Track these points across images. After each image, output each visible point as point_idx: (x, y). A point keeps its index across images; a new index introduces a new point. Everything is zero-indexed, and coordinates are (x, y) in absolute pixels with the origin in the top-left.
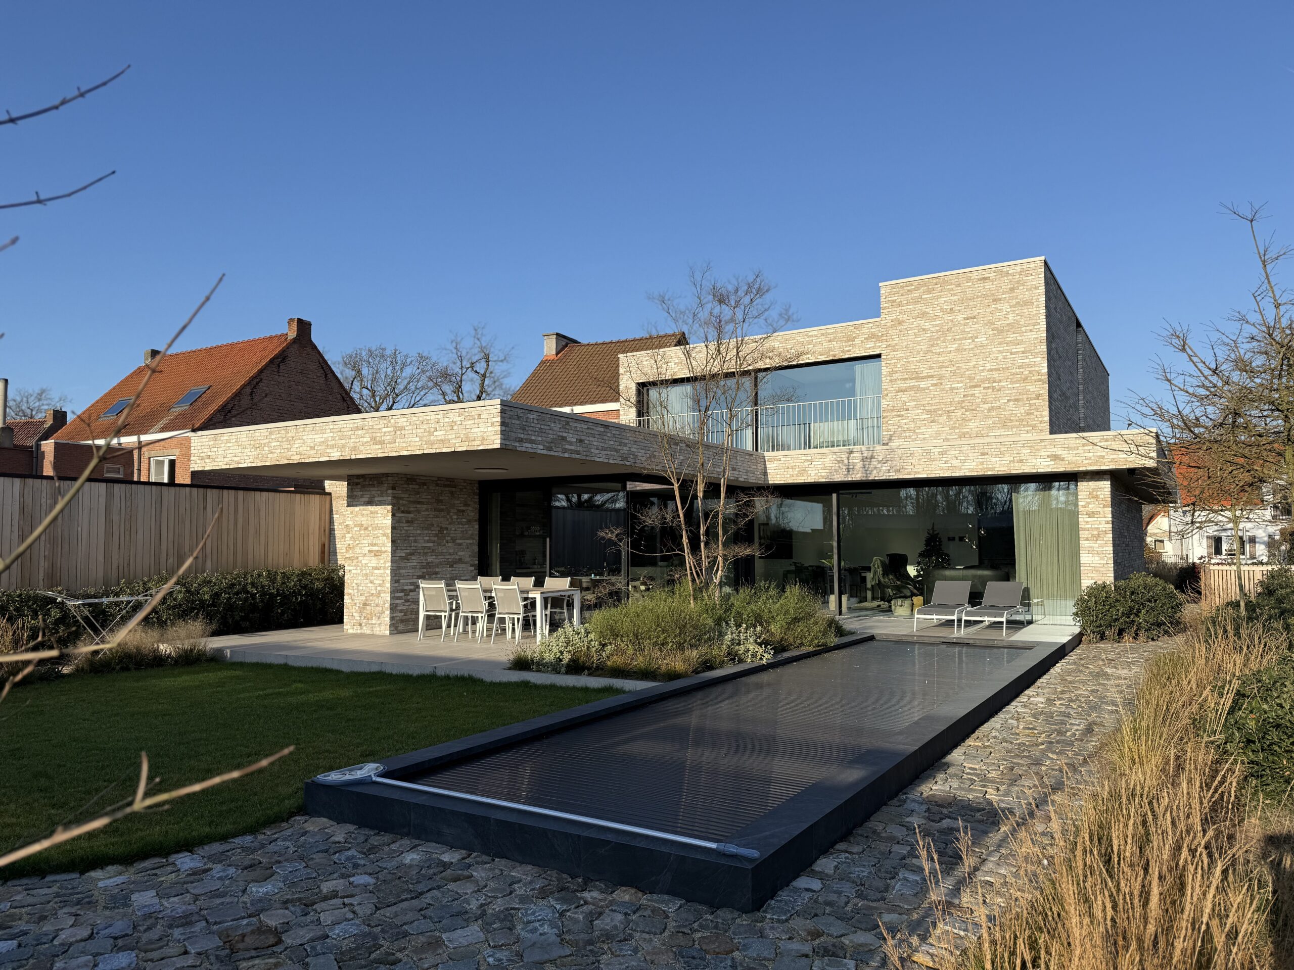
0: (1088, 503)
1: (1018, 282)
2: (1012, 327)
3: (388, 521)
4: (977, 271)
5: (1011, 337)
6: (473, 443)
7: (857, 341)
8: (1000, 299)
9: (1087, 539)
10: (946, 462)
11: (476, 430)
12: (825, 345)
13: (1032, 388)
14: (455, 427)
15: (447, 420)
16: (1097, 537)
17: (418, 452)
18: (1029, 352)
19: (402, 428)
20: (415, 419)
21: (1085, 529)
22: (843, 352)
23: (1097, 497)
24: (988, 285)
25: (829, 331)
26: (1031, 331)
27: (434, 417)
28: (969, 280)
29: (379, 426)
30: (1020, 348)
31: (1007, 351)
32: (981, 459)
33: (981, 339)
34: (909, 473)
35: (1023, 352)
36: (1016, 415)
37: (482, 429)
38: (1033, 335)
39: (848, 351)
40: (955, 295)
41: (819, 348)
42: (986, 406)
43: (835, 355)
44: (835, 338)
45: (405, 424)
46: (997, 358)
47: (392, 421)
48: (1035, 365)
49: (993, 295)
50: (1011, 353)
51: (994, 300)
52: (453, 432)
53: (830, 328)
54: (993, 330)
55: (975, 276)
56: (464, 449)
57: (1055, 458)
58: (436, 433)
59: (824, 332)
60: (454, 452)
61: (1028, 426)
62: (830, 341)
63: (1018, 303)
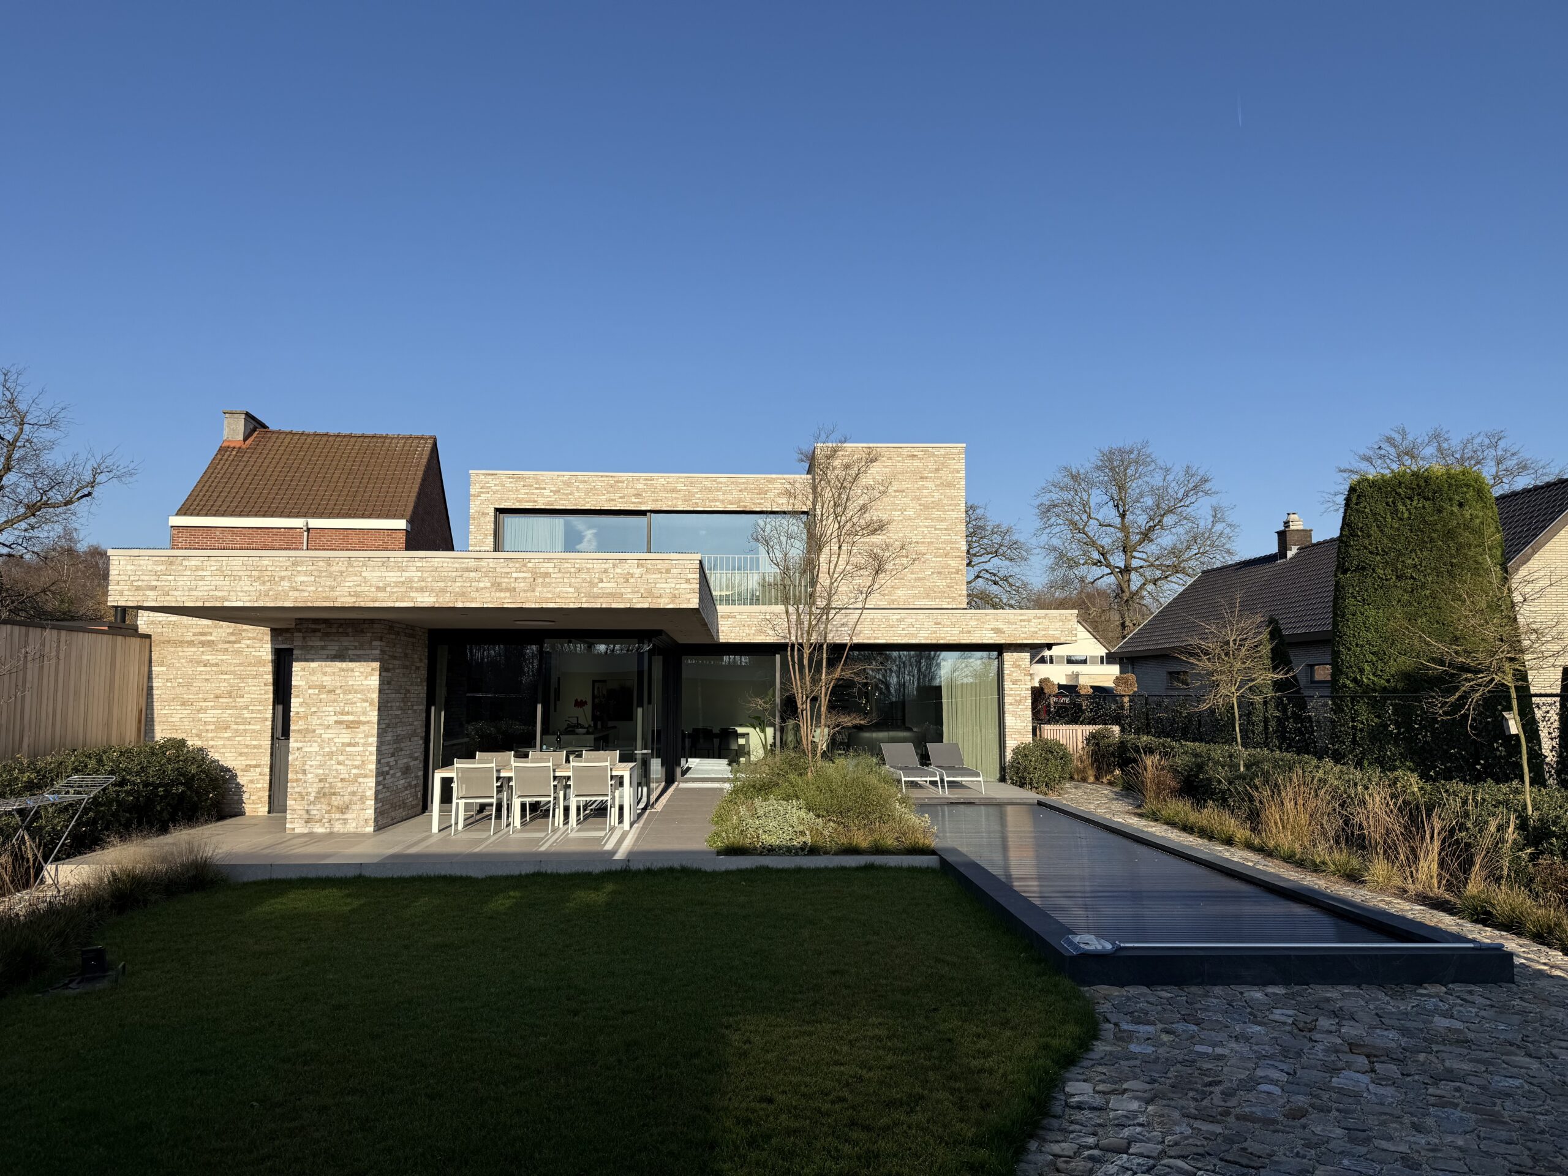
0: (1013, 672)
1: (943, 464)
2: (937, 504)
3: (374, 681)
4: (907, 448)
5: (936, 514)
6: (659, 600)
7: (770, 495)
8: (927, 478)
9: (1011, 704)
10: (903, 629)
11: (664, 585)
12: (735, 494)
13: (953, 563)
14: (632, 580)
15: (618, 571)
16: (1019, 702)
17: (572, 606)
18: (951, 529)
19: (547, 575)
20: (566, 565)
21: (1009, 695)
22: (754, 504)
23: (1019, 666)
24: (916, 463)
25: (740, 481)
26: (953, 510)
27: (599, 566)
28: (900, 455)
29: (508, 570)
30: (943, 525)
31: (932, 526)
32: (934, 628)
33: (910, 513)
34: (869, 638)
35: (946, 529)
36: (938, 586)
37: (673, 585)
38: (954, 515)
39: (760, 504)
40: (885, 467)
41: (729, 497)
42: (913, 576)
43: (745, 507)
44: (746, 489)
45: (551, 570)
46: (923, 532)
47: (530, 565)
48: (955, 542)
49: (920, 472)
50: (936, 529)
51: (921, 478)
52: (629, 585)
53: (742, 477)
54: (920, 505)
55: (905, 452)
56: (646, 606)
57: (997, 631)
58: (600, 585)
59: (734, 480)
60: (630, 608)
61: (950, 598)
62: (740, 491)
63: (942, 483)
